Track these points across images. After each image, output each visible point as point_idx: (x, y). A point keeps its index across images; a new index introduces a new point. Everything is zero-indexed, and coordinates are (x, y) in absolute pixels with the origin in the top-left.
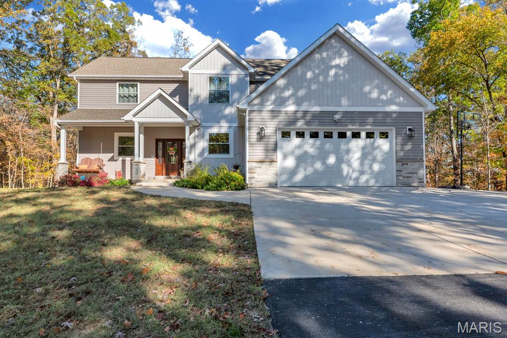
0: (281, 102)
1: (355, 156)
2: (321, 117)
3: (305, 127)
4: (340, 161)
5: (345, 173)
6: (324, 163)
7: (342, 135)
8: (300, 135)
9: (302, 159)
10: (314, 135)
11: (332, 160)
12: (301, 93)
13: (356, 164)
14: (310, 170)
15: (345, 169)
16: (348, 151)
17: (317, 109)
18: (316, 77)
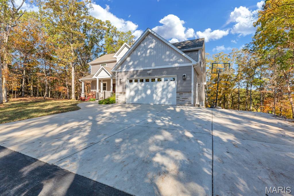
0: (128, 67)
1: (159, 90)
2: (144, 72)
3: (137, 77)
4: (152, 92)
5: (154, 98)
6: (146, 93)
7: (153, 80)
8: (136, 81)
9: (137, 92)
10: (142, 81)
11: (149, 92)
12: (136, 63)
13: (159, 94)
14: (140, 97)
15: (155, 96)
16: (156, 88)
17: (142, 69)
18: (142, 54)
